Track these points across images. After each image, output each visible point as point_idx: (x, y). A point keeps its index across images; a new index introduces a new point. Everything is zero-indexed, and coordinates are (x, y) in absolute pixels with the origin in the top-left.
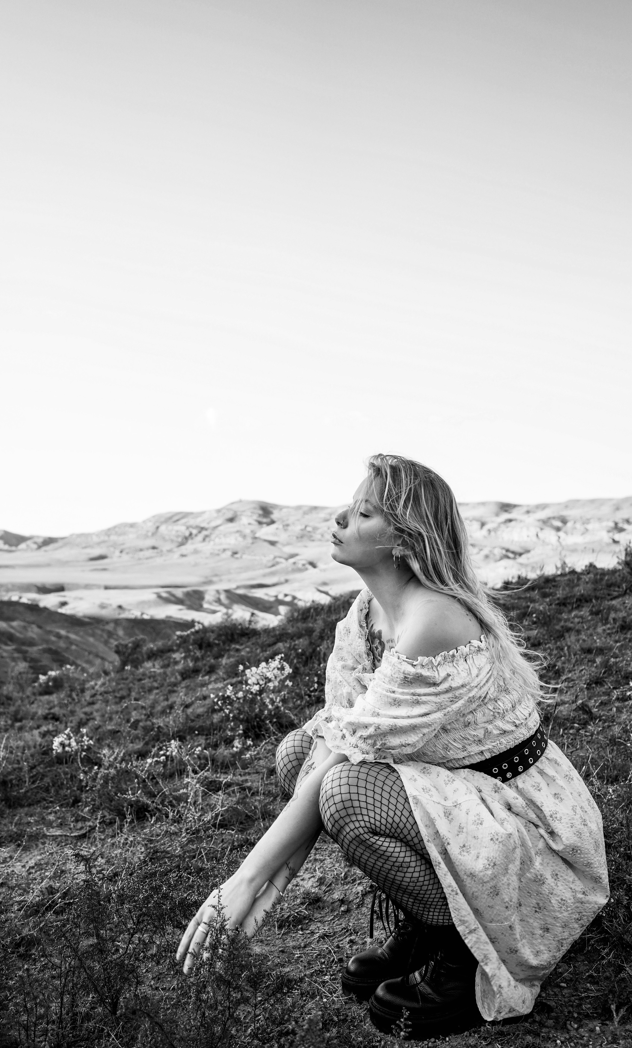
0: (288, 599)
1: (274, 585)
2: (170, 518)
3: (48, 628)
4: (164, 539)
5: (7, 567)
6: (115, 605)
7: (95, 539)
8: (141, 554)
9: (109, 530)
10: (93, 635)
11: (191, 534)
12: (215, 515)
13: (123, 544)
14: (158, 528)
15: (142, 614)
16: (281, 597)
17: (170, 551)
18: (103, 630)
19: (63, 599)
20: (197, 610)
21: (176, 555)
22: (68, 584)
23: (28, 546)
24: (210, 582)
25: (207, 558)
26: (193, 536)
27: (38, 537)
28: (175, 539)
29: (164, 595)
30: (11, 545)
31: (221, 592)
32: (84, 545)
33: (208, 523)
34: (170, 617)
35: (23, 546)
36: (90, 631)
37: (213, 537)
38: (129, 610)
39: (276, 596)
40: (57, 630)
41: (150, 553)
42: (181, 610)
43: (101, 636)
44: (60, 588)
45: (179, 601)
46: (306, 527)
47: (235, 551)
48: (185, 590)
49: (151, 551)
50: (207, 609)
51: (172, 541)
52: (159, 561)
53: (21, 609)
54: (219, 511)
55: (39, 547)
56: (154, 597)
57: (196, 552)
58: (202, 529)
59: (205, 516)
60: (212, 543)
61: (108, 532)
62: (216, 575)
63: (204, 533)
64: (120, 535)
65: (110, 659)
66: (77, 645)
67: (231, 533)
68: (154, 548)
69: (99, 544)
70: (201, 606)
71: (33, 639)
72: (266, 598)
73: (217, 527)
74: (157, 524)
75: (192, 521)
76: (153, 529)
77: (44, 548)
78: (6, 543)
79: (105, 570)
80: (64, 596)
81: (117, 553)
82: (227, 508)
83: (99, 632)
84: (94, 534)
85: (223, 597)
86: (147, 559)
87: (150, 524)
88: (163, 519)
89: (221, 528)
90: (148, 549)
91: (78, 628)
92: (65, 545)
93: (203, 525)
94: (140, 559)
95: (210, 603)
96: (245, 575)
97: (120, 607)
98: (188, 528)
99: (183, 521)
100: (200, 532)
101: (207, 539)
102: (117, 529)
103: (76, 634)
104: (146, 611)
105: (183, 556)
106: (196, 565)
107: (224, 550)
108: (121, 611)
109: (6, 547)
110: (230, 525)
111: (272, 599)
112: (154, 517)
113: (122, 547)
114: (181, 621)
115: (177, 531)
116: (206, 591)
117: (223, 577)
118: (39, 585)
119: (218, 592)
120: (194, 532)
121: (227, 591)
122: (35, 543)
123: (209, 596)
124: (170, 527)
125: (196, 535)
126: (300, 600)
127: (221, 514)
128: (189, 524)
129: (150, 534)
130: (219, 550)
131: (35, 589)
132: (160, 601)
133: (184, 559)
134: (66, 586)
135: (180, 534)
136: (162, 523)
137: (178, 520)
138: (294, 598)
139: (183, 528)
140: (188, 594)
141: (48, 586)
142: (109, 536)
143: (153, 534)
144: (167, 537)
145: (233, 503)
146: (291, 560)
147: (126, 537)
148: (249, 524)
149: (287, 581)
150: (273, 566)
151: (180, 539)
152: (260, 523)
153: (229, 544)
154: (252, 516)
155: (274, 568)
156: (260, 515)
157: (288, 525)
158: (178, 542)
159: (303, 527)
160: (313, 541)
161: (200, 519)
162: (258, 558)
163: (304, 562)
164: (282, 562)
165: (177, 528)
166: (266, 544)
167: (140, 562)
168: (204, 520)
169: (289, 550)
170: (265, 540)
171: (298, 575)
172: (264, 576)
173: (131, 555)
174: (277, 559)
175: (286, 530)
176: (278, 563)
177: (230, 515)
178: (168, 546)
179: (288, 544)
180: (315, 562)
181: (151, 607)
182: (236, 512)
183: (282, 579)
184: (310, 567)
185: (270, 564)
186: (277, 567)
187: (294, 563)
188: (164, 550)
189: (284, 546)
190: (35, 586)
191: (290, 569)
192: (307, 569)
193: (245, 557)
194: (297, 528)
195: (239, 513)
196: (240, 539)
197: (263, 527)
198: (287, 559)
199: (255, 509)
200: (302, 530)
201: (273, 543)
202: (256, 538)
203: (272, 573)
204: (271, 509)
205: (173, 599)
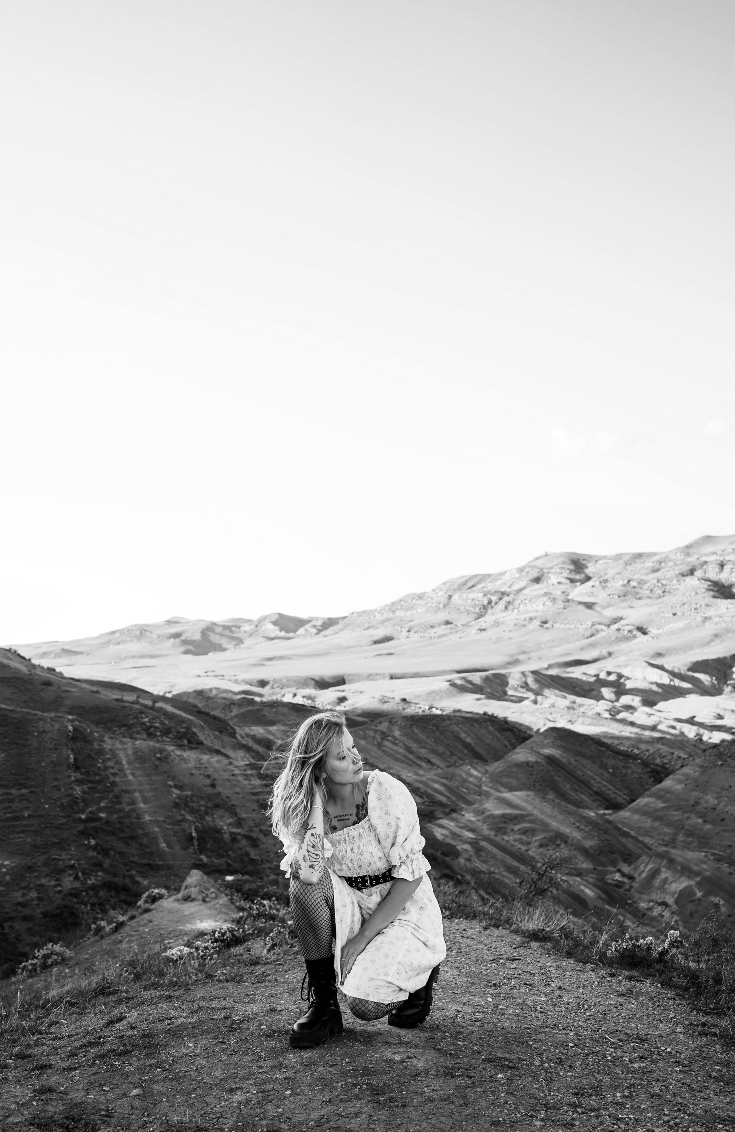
0: (613, 678)
1: (595, 661)
2: (464, 584)
4: (458, 611)
5: (281, 658)
6: (398, 699)
7: (379, 617)
8: (433, 632)
9: (393, 604)
11: (490, 602)
12: (517, 575)
13: (411, 621)
14: (450, 597)
15: (431, 708)
16: (603, 676)
17: (466, 625)
18: (376, 731)
19: (341, 695)
20: (500, 699)
21: (474, 630)
22: (349, 675)
23: (306, 630)
24: (516, 662)
25: (511, 631)
26: (493, 604)
27: (317, 619)
28: (472, 609)
29: (459, 682)
30: (288, 631)
31: (526, 673)
32: (366, 625)
33: (510, 586)
35: (301, 631)
37: (517, 603)
38: (416, 704)
39: (597, 676)
41: (442, 630)
42: (478, 698)
44: (340, 681)
45: (476, 689)
46: (629, 581)
47: (544, 620)
48: (484, 674)
49: (444, 627)
50: (511, 697)
51: (468, 612)
52: (454, 638)
53: (285, 710)
54: (521, 570)
55: (319, 631)
56: (445, 685)
57: (497, 624)
58: (503, 593)
59: (505, 578)
60: (516, 611)
61: (393, 607)
62: (524, 652)
63: (506, 599)
64: (407, 610)
67: (538, 597)
68: (448, 623)
69: (383, 623)
70: (504, 693)
72: (584, 678)
73: (521, 590)
74: (449, 593)
75: (490, 586)
76: (444, 600)
77: (323, 633)
78: (281, 629)
79: (391, 654)
80: (343, 691)
81: (405, 633)
82: (530, 566)
84: (376, 610)
85: (530, 680)
86: (439, 637)
87: (440, 593)
88: (456, 586)
89: (525, 592)
92: (345, 627)
93: (503, 590)
94: (431, 638)
95: (515, 689)
97: (404, 700)
98: (485, 595)
99: (480, 586)
100: (500, 599)
101: (510, 607)
102: (402, 603)
104: (436, 704)
105: (482, 630)
106: (498, 640)
107: (531, 619)
108: (406, 706)
109: (283, 634)
110: (537, 586)
111: (592, 679)
112: (445, 583)
113: (410, 624)
115: (473, 600)
116: (510, 674)
117: (532, 655)
118: (317, 679)
120: (494, 598)
121: (535, 672)
122: (314, 626)
123: (514, 680)
124: (464, 596)
125: (496, 603)
126: (628, 678)
127: (523, 573)
128: (485, 589)
129: (441, 606)
130: (524, 620)
131: (312, 683)
132: (455, 690)
133: (483, 633)
134: (346, 678)
135: (477, 602)
136: (455, 590)
137: (473, 586)
138: (620, 676)
139: (480, 596)
140: (487, 679)
141: (327, 680)
142: (393, 612)
143: (445, 606)
144: (462, 608)
145: (537, 559)
146: (614, 627)
147: (414, 612)
148: (559, 583)
149: (610, 654)
150: (592, 635)
151: (477, 610)
152: (572, 581)
153: (537, 611)
154: (561, 573)
155: (593, 638)
156: (571, 571)
157: (606, 581)
158: (475, 613)
159: (626, 582)
160: (640, 599)
161: (499, 582)
162: (572, 626)
163: (630, 628)
164: (603, 630)
165: (471, 596)
166: (581, 608)
167: (432, 641)
168: (504, 583)
169: (610, 613)
170: (580, 603)
171: (624, 646)
172: (582, 649)
173: (420, 635)
174: (597, 626)
175: (604, 588)
176: (598, 631)
177: (534, 574)
178: (464, 619)
179: (609, 606)
180: (645, 627)
181: (442, 698)
182: (541, 570)
183: (604, 653)
184: (639, 634)
185: (588, 633)
186: (597, 637)
187: (618, 630)
188: (459, 624)
189: (604, 608)
190: (313, 679)
191: (613, 638)
192: (635, 637)
193: (555, 625)
194: (618, 584)
195: (545, 571)
196: (549, 603)
197: (576, 586)
198: (609, 626)
199: (564, 563)
200: (624, 585)
201: (589, 606)
202: (568, 601)
203: (592, 646)
204: (584, 562)
205: (469, 686)
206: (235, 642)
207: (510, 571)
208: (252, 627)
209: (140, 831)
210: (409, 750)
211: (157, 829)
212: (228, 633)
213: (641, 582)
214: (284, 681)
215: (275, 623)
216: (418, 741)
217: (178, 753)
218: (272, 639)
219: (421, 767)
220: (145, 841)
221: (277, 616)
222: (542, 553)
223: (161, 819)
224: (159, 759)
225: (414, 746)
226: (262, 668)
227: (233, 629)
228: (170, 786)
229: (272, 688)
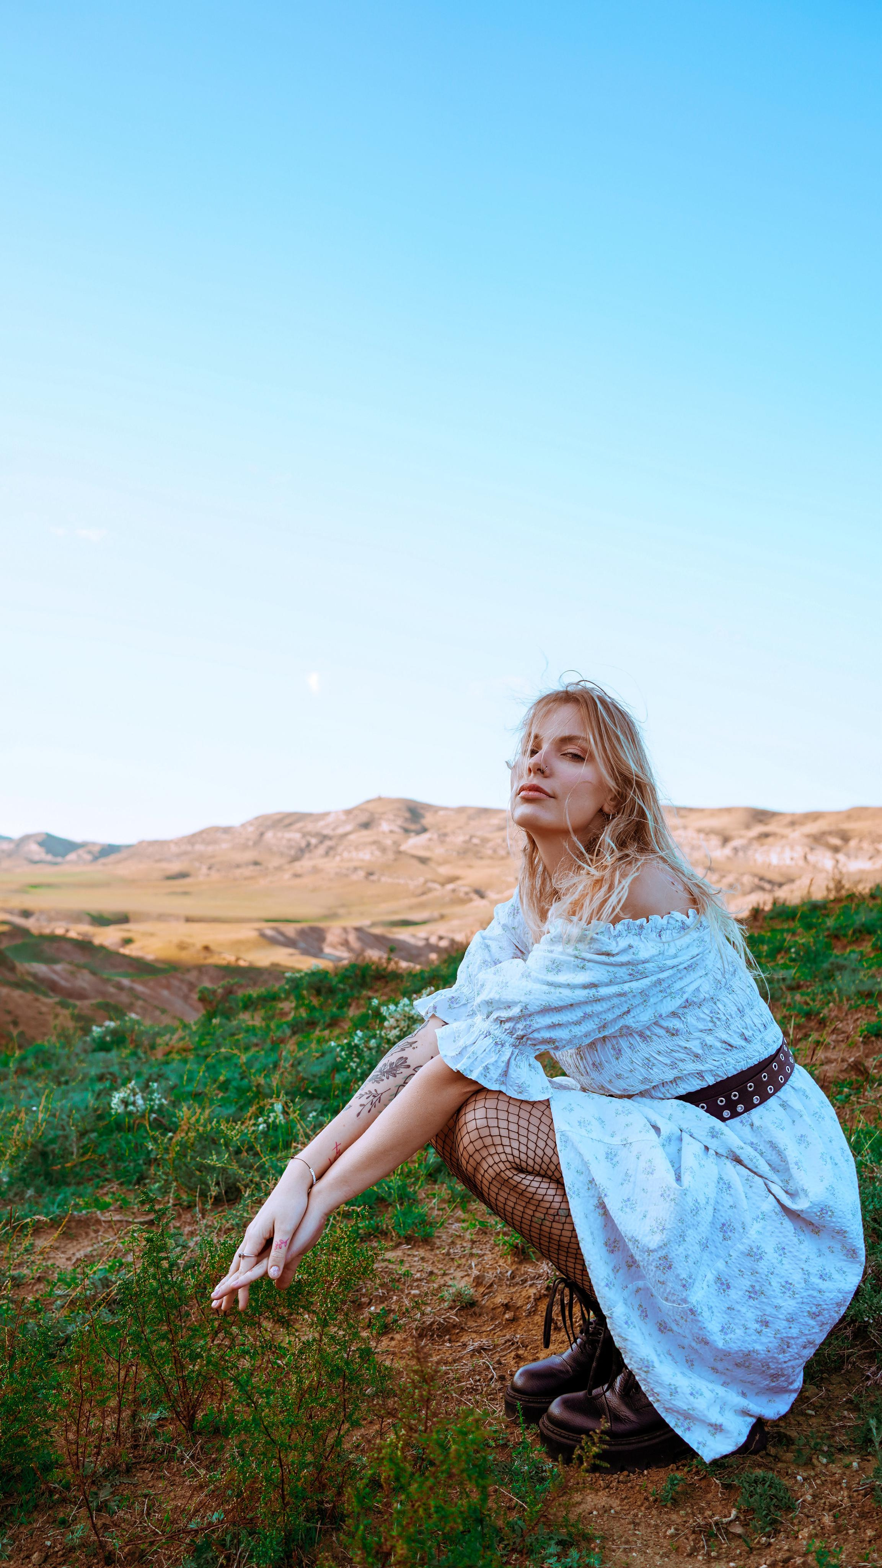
0: (445, 943)
1: (423, 922)
2: (280, 820)
3: (106, 975)
4: (270, 850)
5: (49, 886)
6: (199, 945)
7: (174, 849)
8: (238, 872)
9: (194, 836)
10: (168, 987)
11: (308, 844)
12: (343, 817)
13: (213, 857)
14: (262, 834)
15: (238, 959)
16: (433, 940)
17: (279, 868)
18: (181, 980)
19: (126, 935)
20: (315, 956)
21: (287, 876)
22: (134, 913)
23: (79, 856)
24: (334, 916)
25: (330, 880)
26: (312, 847)
27: (94, 844)
28: (286, 851)
29: (269, 932)
30: (55, 855)
31: (350, 930)
32: (158, 858)
33: (334, 829)
34: (277, 965)
35: (72, 856)
36: (164, 981)
37: (340, 849)
38: (220, 953)
39: (426, 940)
40: (117, 978)
41: (248, 871)
42: (291, 955)
43: (180, 989)
44: (123, 919)
45: (289, 943)
46: (471, 838)
47: (370, 870)
48: (299, 926)
49: (252, 868)
50: (329, 954)
51: (282, 854)
52: (263, 882)
54: (348, 812)
55: (96, 858)
56: (253, 934)
57: (315, 870)
58: (325, 837)
59: (330, 819)
60: (338, 858)
61: (192, 839)
62: (343, 906)
63: (328, 843)
64: (209, 843)
66: (145, 1000)
67: (365, 844)
68: (256, 863)
69: (179, 855)
70: (321, 950)
71: (84, 989)
72: (411, 941)
73: (345, 835)
74: (261, 830)
75: (310, 827)
76: (254, 837)
77: (103, 860)
78: (48, 852)
79: (185, 893)
80: (129, 931)
81: (204, 870)
82: (360, 808)
83: (175, 983)
84: (171, 841)
85: (352, 938)
86: (246, 879)
87: (251, 829)
88: (269, 823)
89: (352, 837)
90: (247, 864)
91: (147, 977)
92: (130, 856)
93: (326, 832)
94: (235, 879)
95: (333, 946)
96: (384, 907)
97: (206, 948)
98: (304, 835)
99: (299, 825)
100: (321, 842)
101: (332, 853)
102: (204, 835)
103: (144, 984)
104: (242, 956)
105: (297, 876)
106: (314, 890)
107: (356, 869)
108: (208, 955)
109: (49, 858)
110: (365, 833)
111: (420, 943)
112: (257, 818)
113: (211, 861)
115: (289, 840)
116: (329, 928)
117: (353, 910)
118: (94, 913)
119: (345, 930)
120: (314, 841)
121: (358, 930)
122: (90, 852)
123: (332, 936)
124: (279, 834)
125: (316, 847)
127: (352, 816)
128: (305, 830)
129: (251, 843)
130: (348, 869)
131: (89, 918)
132: (264, 942)
133: (298, 881)
134: (130, 916)
135: (292, 844)
136: (269, 828)
137: (290, 824)
138: (454, 942)
139: (297, 836)
140: (302, 933)
141: (107, 915)
142: (193, 845)
143: (256, 844)
144: (274, 849)
145: (368, 802)
146: (450, 887)
147: (217, 847)
148: (391, 832)
149: (442, 917)
150: (423, 893)
151: (292, 852)
152: (406, 831)
153: (363, 860)
154: (394, 821)
155: (424, 898)
156: (406, 820)
157: (445, 835)
158: (289, 855)
159: (467, 837)
160: (481, 858)
161: (321, 823)
162: (402, 881)
163: (466, 889)
164: (435, 889)
165: (289, 835)
166: (415, 862)
167: (236, 883)
168: (327, 825)
169: (444, 871)
170: (414, 857)
171: (458, 909)
172: (411, 908)
173: (223, 873)
174: (431, 885)
175: (442, 842)
176: (430, 890)
177: (363, 818)
178: (275, 862)
179: (445, 862)
180: (483, 889)
181: (250, 949)
182: (372, 814)
183: (436, 914)
184: (475, 897)
185: (419, 891)
186: (430, 896)
187: (454, 891)
188: (270, 866)
189: (440, 864)
190: (89, 914)
191: (447, 899)
192: (471, 900)
193: (383, 879)
194: (459, 839)
195: (377, 816)
196: (378, 853)
197: (409, 837)
198: (443, 885)
199: (399, 809)
200: (465, 842)
201: (423, 861)
202: (399, 852)
203: (422, 906)
204: (422, 811)
205: (281, 938)
207: (336, 812)
208: (12, 846)
213: (485, 841)
214: (55, 914)
215: (41, 844)
218: (35, 862)
221: (43, 836)
222: (373, 795)
226: (26, 896)
229: (38, 920)
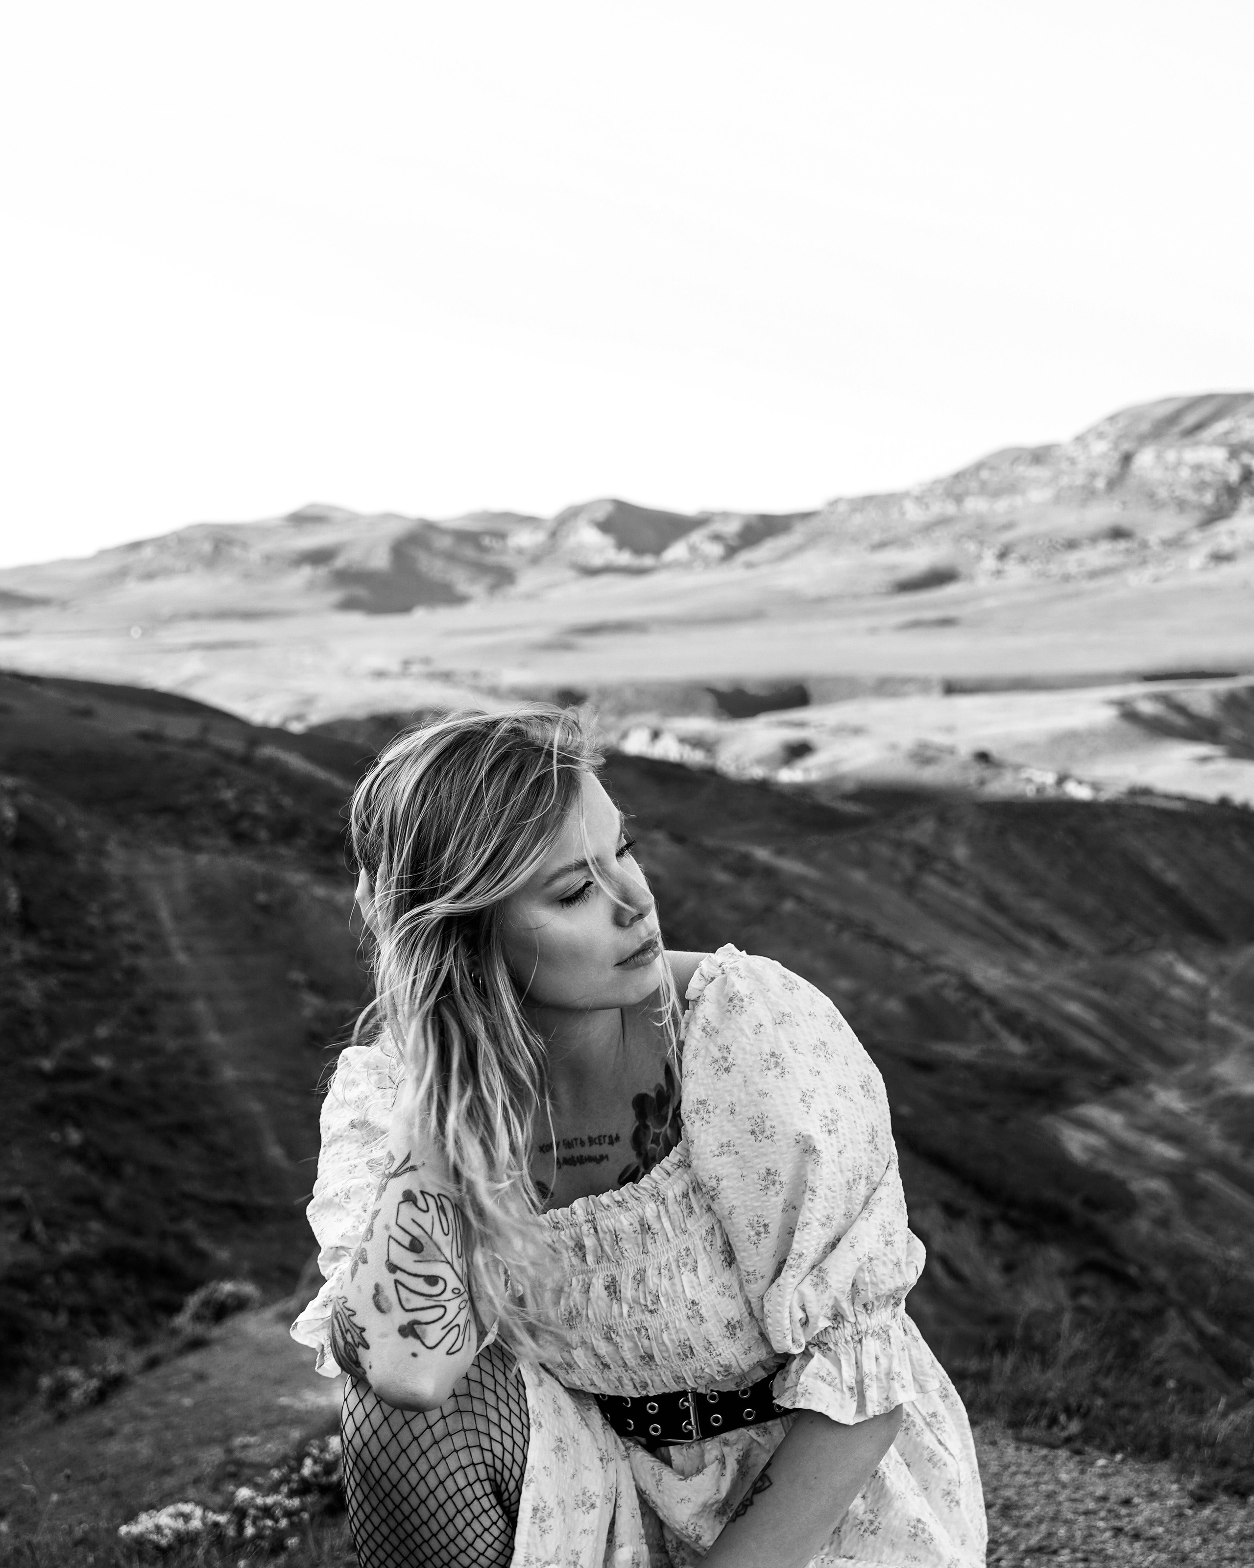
2: (1172, 419)
3: (710, 842)
4: (1151, 498)
5: (622, 627)
6: (965, 752)
7: (914, 514)
8: (1072, 561)
9: (958, 476)
10: (864, 863)
11: (1247, 474)
13: (1009, 526)
14: (1127, 459)
15: (1062, 780)
17: (1176, 543)
19: (794, 735)
21: (1196, 560)
22: (822, 680)
23: (693, 549)
27: (726, 516)
28: (1191, 496)
29: (1146, 707)
30: (638, 551)
32: (876, 537)
34: (1147, 792)
35: (677, 551)
36: (854, 849)
38: (1018, 768)
40: (744, 847)
41: (1101, 554)
42: (1204, 760)
43: (893, 864)
44: (792, 697)
45: (1198, 729)
48: (1222, 686)
49: (1105, 546)
51: (1182, 505)
52: (1136, 580)
55: (731, 552)
56: (1106, 715)
61: (957, 486)
64: (996, 494)
65: (915, 946)
66: (799, 899)
68: (1118, 534)
69: (927, 529)
74: (1126, 446)
76: (1109, 467)
77: (746, 556)
78: (621, 545)
79: (947, 622)
80: (801, 725)
81: (989, 562)
83: (884, 851)
84: (906, 495)
86: (1094, 575)
87: (1100, 447)
88: (1144, 427)
91: (813, 839)
92: (812, 541)
94: (1067, 578)
97: (983, 757)
98: (1234, 452)
99: (1220, 427)
102: (985, 474)
103: (807, 857)
104: (1078, 770)
105: (1220, 558)
108: (987, 773)
109: (625, 558)
112: (1110, 420)
113: (1007, 537)
114: (1178, 806)
115: (1198, 468)
118: (723, 687)
122: (717, 538)
124: (1171, 456)
129: (1100, 484)
131: (709, 700)
132: (1132, 731)
133: (1226, 569)
134: (813, 690)
135: (1208, 476)
136: (1143, 440)
137: (1199, 427)
139: (1219, 455)
140: (1231, 702)
141: (752, 690)
142: (959, 499)
143: (1113, 484)
144: (1163, 493)
147: (1018, 501)
151: (1209, 498)
158: (1201, 507)
165: (1195, 454)
167: (1070, 588)
173: (1035, 566)
178: (1166, 524)
181: (1094, 754)
188: (1153, 539)
190: (713, 690)
205: (1180, 721)
206: (488, 580)
208: (540, 537)
209: (208, 1112)
210: (993, 900)
211: (256, 1107)
212: (469, 552)
214: (628, 695)
215: (605, 527)
216: (1021, 876)
217: (320, 891)
218: (595, 572)
219: (1026, 951)
220: (222, 1137)
221: (609, 508)
223: (268, 1076)
224: (265, 909)
225: (1009, 890)
226: (569, 657)
227: (487, 541)
228: (295, 986)
